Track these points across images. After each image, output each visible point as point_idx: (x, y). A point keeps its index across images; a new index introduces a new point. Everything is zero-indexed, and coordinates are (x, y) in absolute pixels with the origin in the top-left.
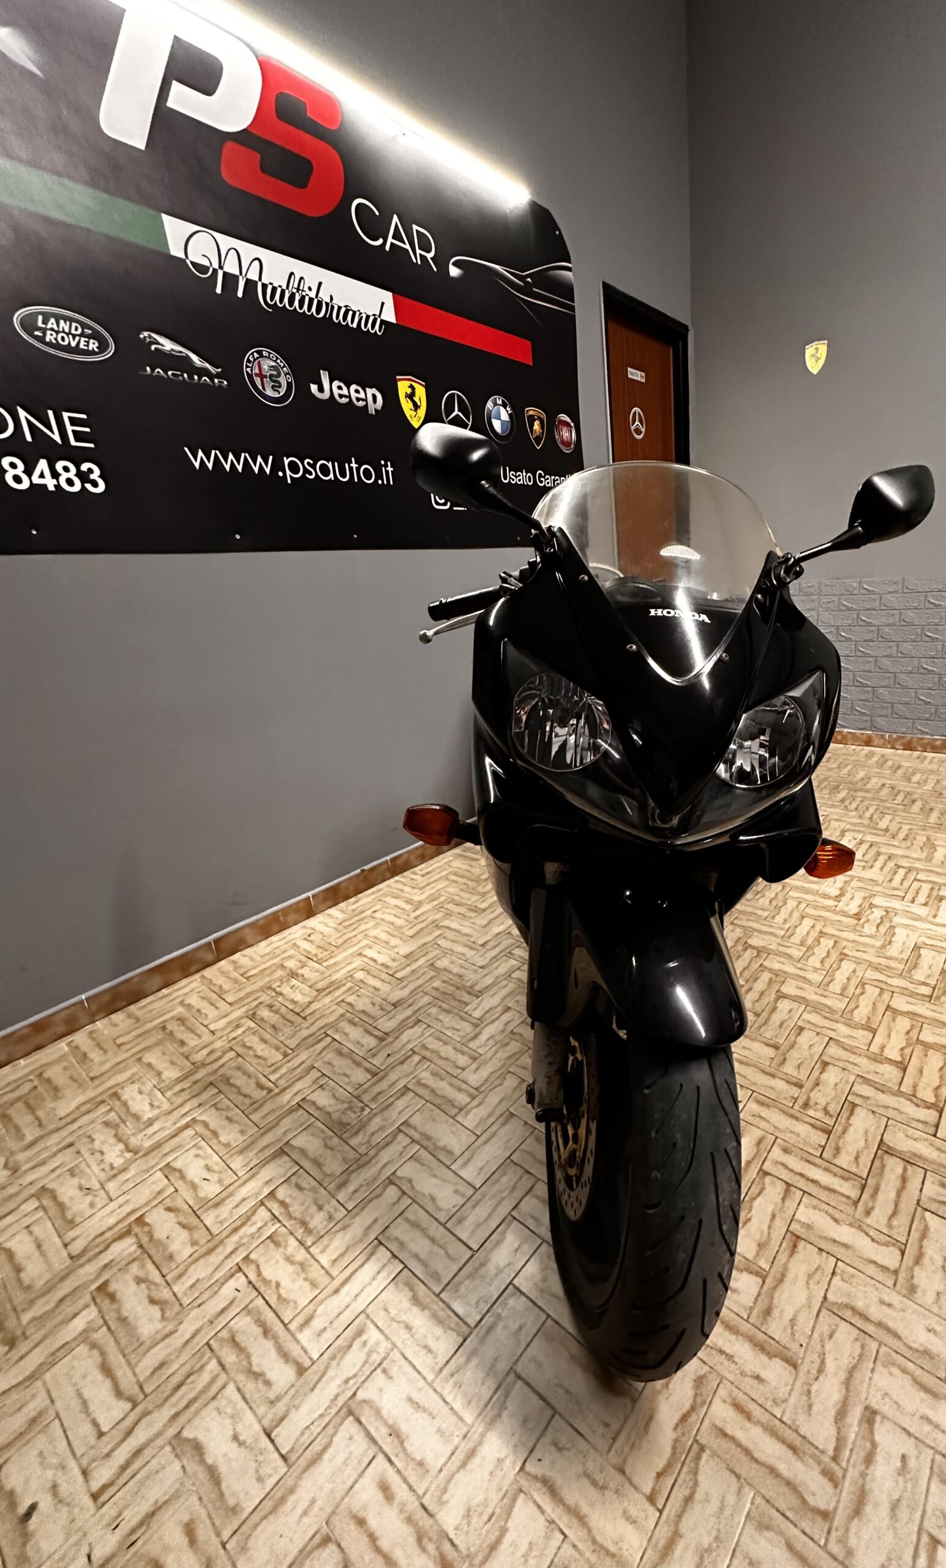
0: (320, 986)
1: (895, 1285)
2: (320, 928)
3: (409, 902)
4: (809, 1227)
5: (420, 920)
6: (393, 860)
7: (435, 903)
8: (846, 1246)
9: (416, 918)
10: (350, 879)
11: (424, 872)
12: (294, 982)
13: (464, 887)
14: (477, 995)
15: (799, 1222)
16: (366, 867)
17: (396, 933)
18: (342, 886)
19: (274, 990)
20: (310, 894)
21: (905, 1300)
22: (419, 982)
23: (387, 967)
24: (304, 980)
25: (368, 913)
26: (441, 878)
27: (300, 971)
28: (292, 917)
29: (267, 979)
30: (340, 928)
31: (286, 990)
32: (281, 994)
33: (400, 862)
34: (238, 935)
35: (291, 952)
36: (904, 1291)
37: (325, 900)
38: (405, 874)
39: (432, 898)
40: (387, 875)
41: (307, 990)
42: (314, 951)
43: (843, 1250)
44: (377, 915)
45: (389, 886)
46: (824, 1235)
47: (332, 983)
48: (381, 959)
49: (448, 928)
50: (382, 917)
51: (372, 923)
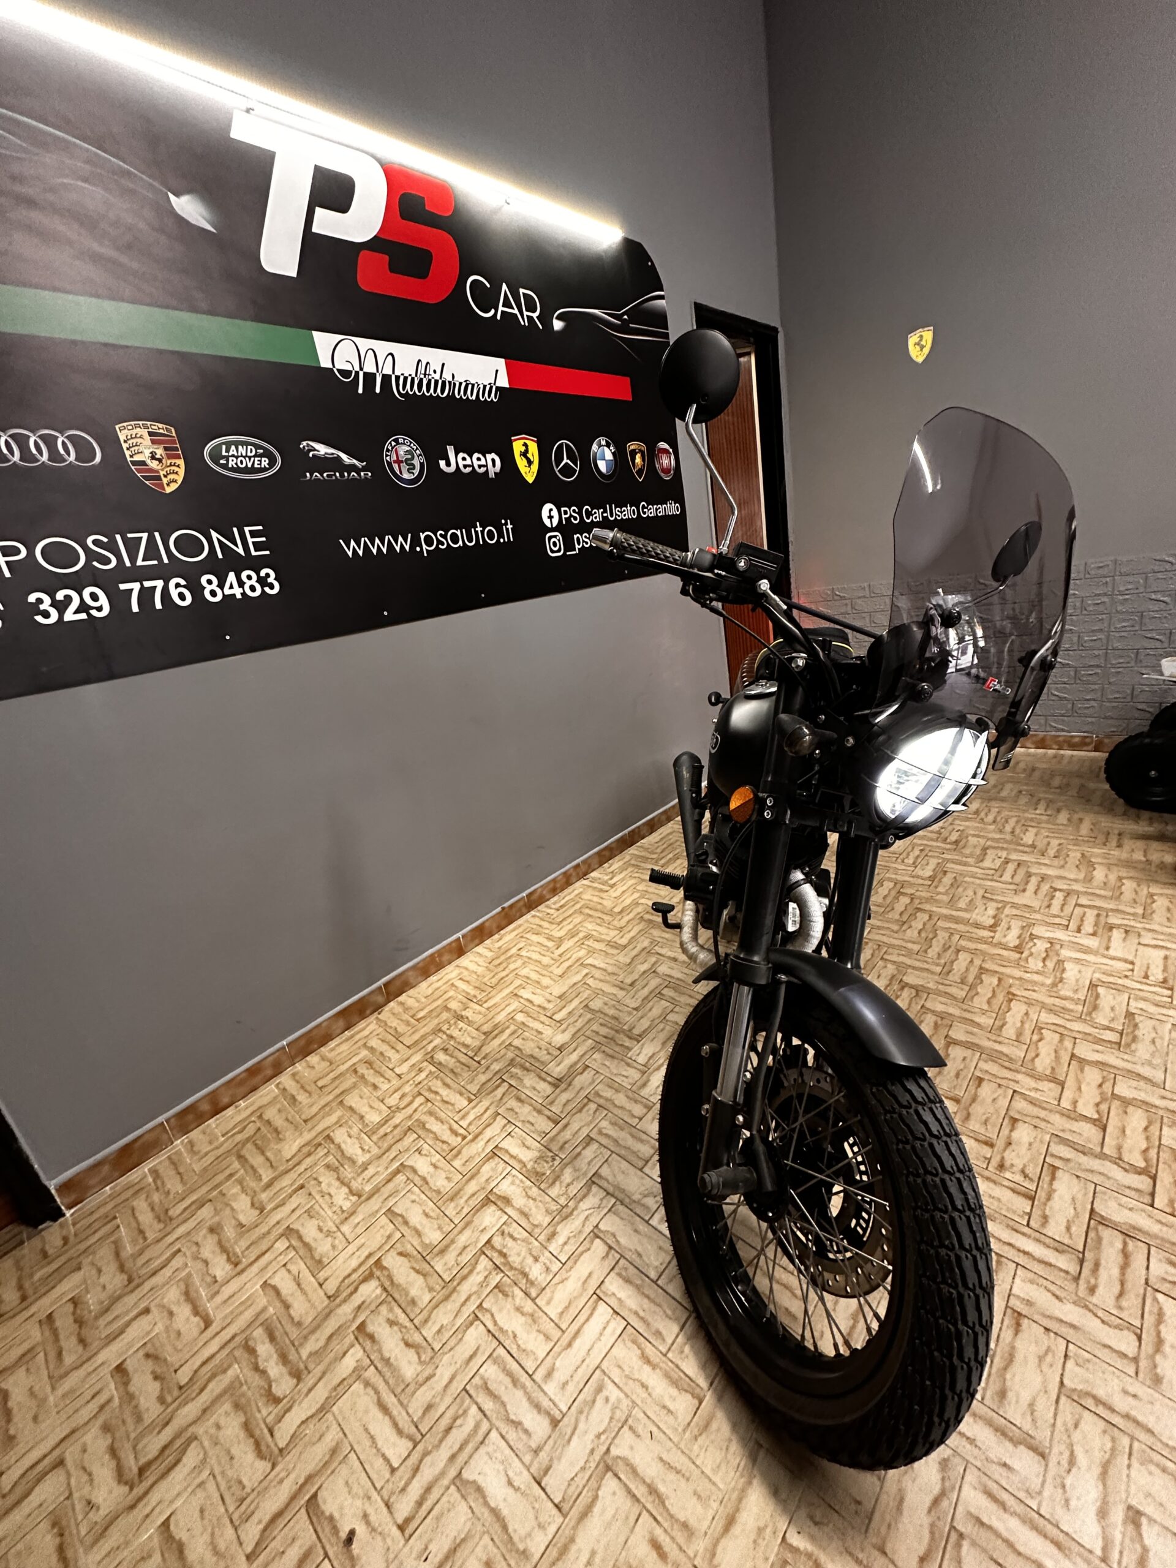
0: (485, 1028)
1: (1137, 1373)
2: (473, 967)
3: (550, 938)
4: (1029, 1303)
5: (564, 958)
6: (529, 895)
7: (576, 939)
8: (1073, 1326)
9: (560, 956)
10: (492, 917)
11: (558, 906)
12: (461, 1024)
13: (599, 921)
14: (638, 1038)
15: (1018, 1297)
16: (506, 905)
17: (545, 972)
18: (487, 924)
19: (444, 1033)
20: (459, 935)
21: (1150, 1391)
22: (579, 1024)
23: (544, 1009)
24: (470, 1023)
25: (514, 951)
26: (575, 912)
27: (463, 1013)
28: (446, 958)
29: (436, 1021)
30: (491, 966)
31: (455, 1033)
32: (452, 1037)
33: (535, 897)
34: (403, 978)
35: (451, 993)
36: (1148, 1382)
37: (472, 940)
38: (539, 908)
39: (572, 934)
40: (524, 910)
41: (475, 1033)
42: (472, 992)
43: (1071, 1331)
44: (523, 953)
45: (527, 921)
46: (1048, 1313)
47: (496, 1026)
48: (538, 1000)
49: (594, 966)
50: (528, 954)
51: (519, 963)
